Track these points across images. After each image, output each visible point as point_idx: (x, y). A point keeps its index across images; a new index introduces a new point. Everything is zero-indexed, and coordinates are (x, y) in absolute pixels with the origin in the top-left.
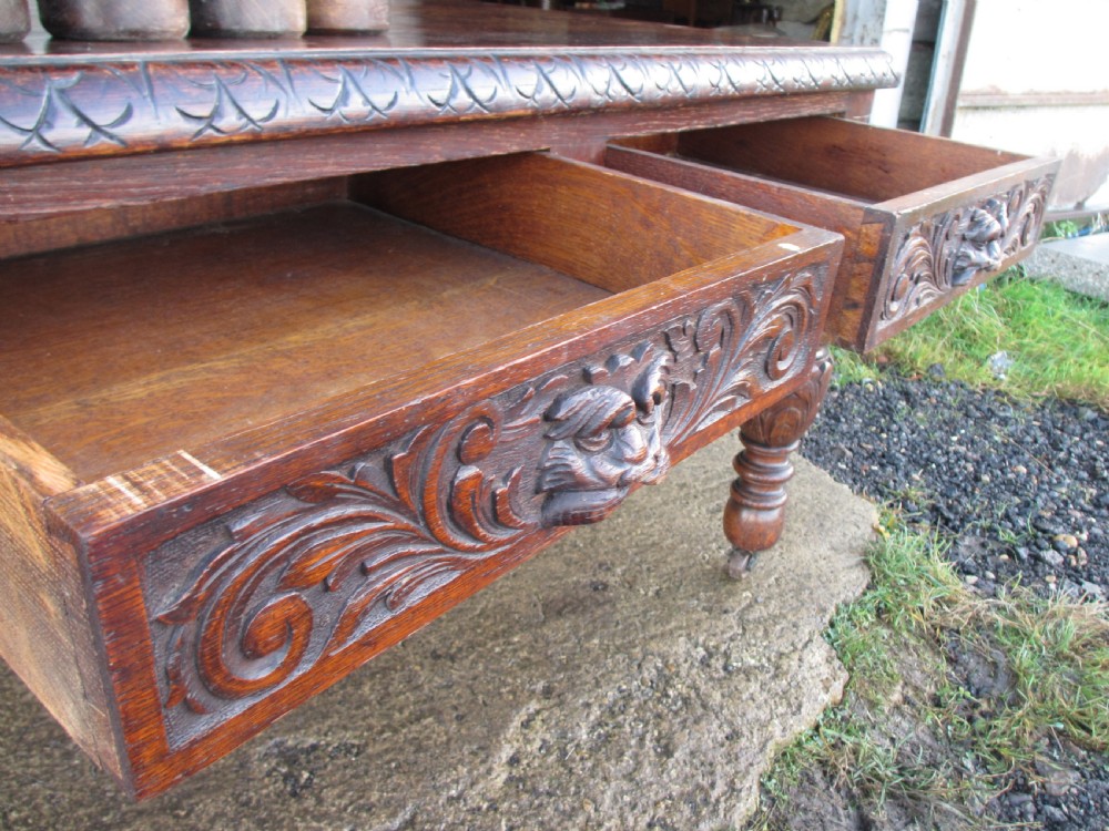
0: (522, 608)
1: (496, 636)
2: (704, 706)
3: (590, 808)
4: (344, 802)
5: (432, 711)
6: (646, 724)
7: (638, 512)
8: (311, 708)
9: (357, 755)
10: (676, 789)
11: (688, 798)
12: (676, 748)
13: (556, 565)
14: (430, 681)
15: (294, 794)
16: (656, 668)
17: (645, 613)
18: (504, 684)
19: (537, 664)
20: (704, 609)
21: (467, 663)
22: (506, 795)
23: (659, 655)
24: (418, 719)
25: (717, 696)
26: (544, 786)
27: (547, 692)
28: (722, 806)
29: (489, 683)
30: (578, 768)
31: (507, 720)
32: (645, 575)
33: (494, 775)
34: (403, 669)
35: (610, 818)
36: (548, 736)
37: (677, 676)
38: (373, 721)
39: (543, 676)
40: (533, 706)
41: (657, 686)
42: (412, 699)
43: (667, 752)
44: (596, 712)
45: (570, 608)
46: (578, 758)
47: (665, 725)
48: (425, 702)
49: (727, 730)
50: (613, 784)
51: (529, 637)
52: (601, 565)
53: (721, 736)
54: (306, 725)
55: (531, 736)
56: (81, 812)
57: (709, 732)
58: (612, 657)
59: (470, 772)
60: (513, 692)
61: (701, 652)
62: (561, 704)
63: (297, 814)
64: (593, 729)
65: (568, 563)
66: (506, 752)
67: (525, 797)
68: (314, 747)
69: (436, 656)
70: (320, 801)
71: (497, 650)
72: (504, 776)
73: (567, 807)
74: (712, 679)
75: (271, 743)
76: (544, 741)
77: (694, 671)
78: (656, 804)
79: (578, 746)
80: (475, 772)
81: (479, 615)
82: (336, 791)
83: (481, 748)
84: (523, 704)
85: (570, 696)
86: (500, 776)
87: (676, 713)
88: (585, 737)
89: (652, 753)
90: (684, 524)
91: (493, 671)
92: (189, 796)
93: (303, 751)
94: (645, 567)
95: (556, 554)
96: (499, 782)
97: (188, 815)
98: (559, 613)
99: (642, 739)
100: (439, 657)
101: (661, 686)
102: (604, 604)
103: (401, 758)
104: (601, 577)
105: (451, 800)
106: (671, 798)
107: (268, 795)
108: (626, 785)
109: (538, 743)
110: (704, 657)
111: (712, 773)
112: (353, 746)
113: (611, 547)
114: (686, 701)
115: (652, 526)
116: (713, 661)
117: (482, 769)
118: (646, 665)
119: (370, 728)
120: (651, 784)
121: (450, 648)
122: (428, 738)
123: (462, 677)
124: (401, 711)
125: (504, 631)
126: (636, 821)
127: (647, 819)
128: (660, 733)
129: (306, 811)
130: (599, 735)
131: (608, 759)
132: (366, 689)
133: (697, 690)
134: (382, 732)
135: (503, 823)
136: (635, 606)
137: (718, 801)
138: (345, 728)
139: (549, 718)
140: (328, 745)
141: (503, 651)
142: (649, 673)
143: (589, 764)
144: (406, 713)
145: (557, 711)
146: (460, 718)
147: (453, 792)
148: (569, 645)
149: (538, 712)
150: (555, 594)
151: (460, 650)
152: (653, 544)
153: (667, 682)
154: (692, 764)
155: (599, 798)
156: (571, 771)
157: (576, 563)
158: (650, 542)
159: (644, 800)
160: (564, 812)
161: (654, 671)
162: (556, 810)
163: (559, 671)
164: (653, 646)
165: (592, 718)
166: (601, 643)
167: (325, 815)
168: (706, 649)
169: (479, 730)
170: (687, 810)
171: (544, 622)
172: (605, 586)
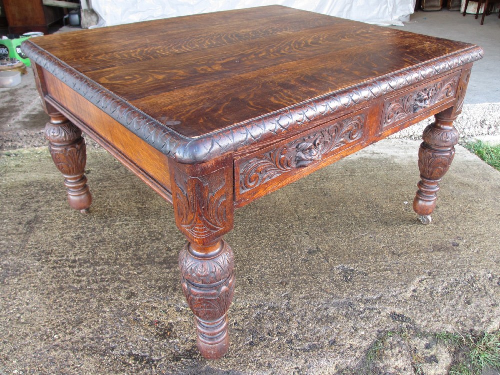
0: (426, 246)
1: (415, 252)
2: (486, 293)
3: (438, 311)
4: (361, 287)
5: (390, 270)
6: (463, 293)
7: (477, 222)
8: (353, 259)
9: (366, 276)
10: (469, 315)
11: (473, 319)
12: (472, 303)
13: (441, 234)
14: (391, 261)
15: (346, 281)
16: (471, 276)
17: (471, 258)
18: (416, 268)
19: (428, 264)
20: (495, 262)
21: (404, 258)
22: (411, 300)
23: (474, 273)
24: (386, 271)
25: (492, 291)
26: (423, 301)
27: (430, 274)
28: (484, 324)
29: (410, 266)
30: (436, 299)
31: (414, 279)
32: (474, 245)
33: (408, 293)
34: (382, 255)
35: (444, 316)
36: (427, 287)
37: (479, 281)
38: (371, 268)
39: (430, 269)
40: (424, 277)
41: (470, 282)
42: (384, 264)
43: (469, 303)
44: (446, 284)
45: (443, 249)
46: (437, 296)
47: (470, 295)
48: (388, 266)
49: (493, 303)
50: (447, 307)
51: (426, 255)
52: (458, 238)
53: (490, 304)
54: (351, 263)
55: (422, 285)
56: (289, 270)
57: (486, 301)
58: (456, 269)
59: (400, 290)
60: (418, 271)
61: (490, 276)
62: (434, 279)
63: (347, 287)
64: (444, 289)
65: (446, 234)
66: (413, 288)
67: (416, 302)
68: (353, 270)
69: (393, 253)
70: (354, 285)
71: (415, 257)
72: (411, 294)
73: (430, 309)
74: (492, 285)
75: (340, 266)
76: (426, 288)
77: (486, 281)
78: (461, 317)
79: (437, 293)
80: (402, 291)
81: (410, 244)
82: (359, 284)
83: (405, 285)
84: (421, 275)
85: (437, 277)
86: (409, 294)
87: (475, 293)
88: (440, 291)
89: (463, 302)
90: (495, 230)
91: (412, 263)
92: (317, 274)
93: (349, 270)
94: (475, 242)
95: (441, 230)
96: (409, 296)
97: (317, 278)
98: (439, 250)
99: (460, 297)
100: (395, 254)
101: (472, 283)
102: (456, 251)
103: (379, 280)
104: (457, 242)
105: (393, 296)
106: (467, 317)
107: (339, 279)
108: (451, 308)
109: (424, 288)
110: (491, 278)
111: (484, 314)
112: (365, 273)
113: (463, 232)
114: (480, 290)
115: (481, 228)
116: (494, 280)
117: (404, 290)
118: (467, 274)
119: (370, 269)
120: (460, 311)
121: (399, 252)
122: (388, 277)
123: (401, 262)
124: (380, 267)
125: (418, 251)
126: (452, 320)
127: (457, 320)
128: (467, 297)
129: (349, 286)
130: (446, 292)
131: (447, 299)
132: (370, 258)
133: (485, 287)
134: (374, 271)
135: (408, 307)
136: (468, 255)
137: (483, 323)
138: (363, 267)
139: (429, 282)
140: (357, 271)
141: (417, 258)
142: (468, 277)
143: (440, 299)
144: (382, 268)
145: (432, 280)
146: (399, 274)
147: (394, 294)
148: (441, 261)
149: (425, 279)
150: (439, 243)
151: (402, 254)
152: (481, 235)
153: (474, 282)
154: (477, 309)
155: (441, 310)
156: (433, 299)
157: (449, 235)
158: (479, 234)
159: (457, 315)
160: (429, 310)
161: (470, 277)
162: (427, 308)
163: (435, 268)
164: (472, 269)
165: (444, 286)
166: (452, 264)
167: (355, 289)
168: (493, 275)
169: (405, 279)
170: (471, 322)
171: (433, 252)
172: (458, 245)
